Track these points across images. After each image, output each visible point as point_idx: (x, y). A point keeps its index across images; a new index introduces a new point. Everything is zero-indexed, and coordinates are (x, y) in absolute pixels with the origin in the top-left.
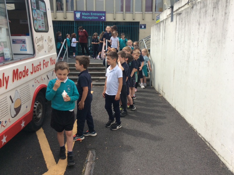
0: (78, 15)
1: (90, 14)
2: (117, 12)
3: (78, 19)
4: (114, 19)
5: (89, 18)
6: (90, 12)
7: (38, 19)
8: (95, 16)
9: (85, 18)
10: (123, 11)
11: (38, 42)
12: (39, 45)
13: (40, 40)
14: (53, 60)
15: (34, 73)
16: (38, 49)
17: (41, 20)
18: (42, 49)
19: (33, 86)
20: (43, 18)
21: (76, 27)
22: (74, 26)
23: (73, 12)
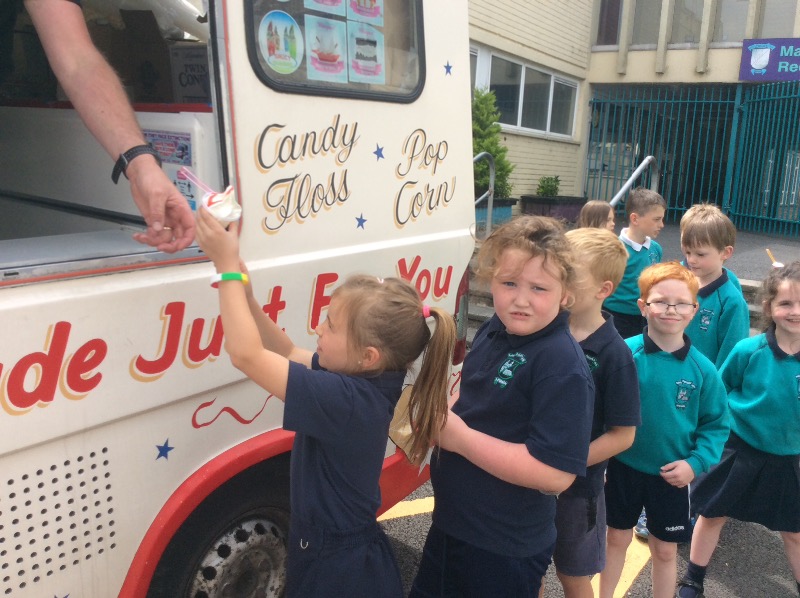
3: (758, 75)
7: (309, 3)
9: (794, 68)
11: (285, 155)
12: (301, 177)
13: (311, 144)
14: (426, 273)
15: (185, 362)
16: (283, 203)
17: (352, 15)
18: (330, 201)
19: (164, 451)
20: (377, 9)
21: (745, 109)
22: (736, 108)
23: (741, 44)
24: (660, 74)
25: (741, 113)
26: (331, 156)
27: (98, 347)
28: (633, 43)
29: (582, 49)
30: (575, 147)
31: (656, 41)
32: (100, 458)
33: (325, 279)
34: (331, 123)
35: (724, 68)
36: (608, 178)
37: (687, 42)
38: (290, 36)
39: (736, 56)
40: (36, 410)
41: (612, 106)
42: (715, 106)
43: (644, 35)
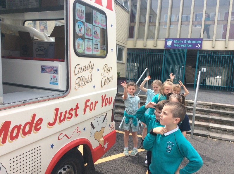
0: (169, 43)
1: (184, 42)
2: (217, 40)
3: (169, 47)
4: (213, 47)
5: (182, 46)
6: (183, 39)
7: (86, 36)
8: (188, 44)
9: (177, 45)
10: (225, 38)
11: (80, 72)
12: (83, 77)
13: (85, 69)
14: (107, 99)
15: (58, 123)
16: (79, 83)
17: (94, 39)
18: (88, 82)
19: (52, 146)
20: (98, 37)
21: (166, 56)
22: (164, 55)
23: (165, 39)
24: (145, 46)
25: (165, 56)
26: (89, 71)
27: (41, 120)
28: (138, 38)
29: (125, 39)
30: (123, 64)
31: (143, 38)
32: (39, 148)
33: (88, 101)
34: (89, 64)
35: (161, 45)
36: (132, 72)
37: (151, 38)
38: (82, 44)
39: (164, 42)
40: (28, 136)
41: (133, 54)
42: (159, 54)
43: (141, 36)
